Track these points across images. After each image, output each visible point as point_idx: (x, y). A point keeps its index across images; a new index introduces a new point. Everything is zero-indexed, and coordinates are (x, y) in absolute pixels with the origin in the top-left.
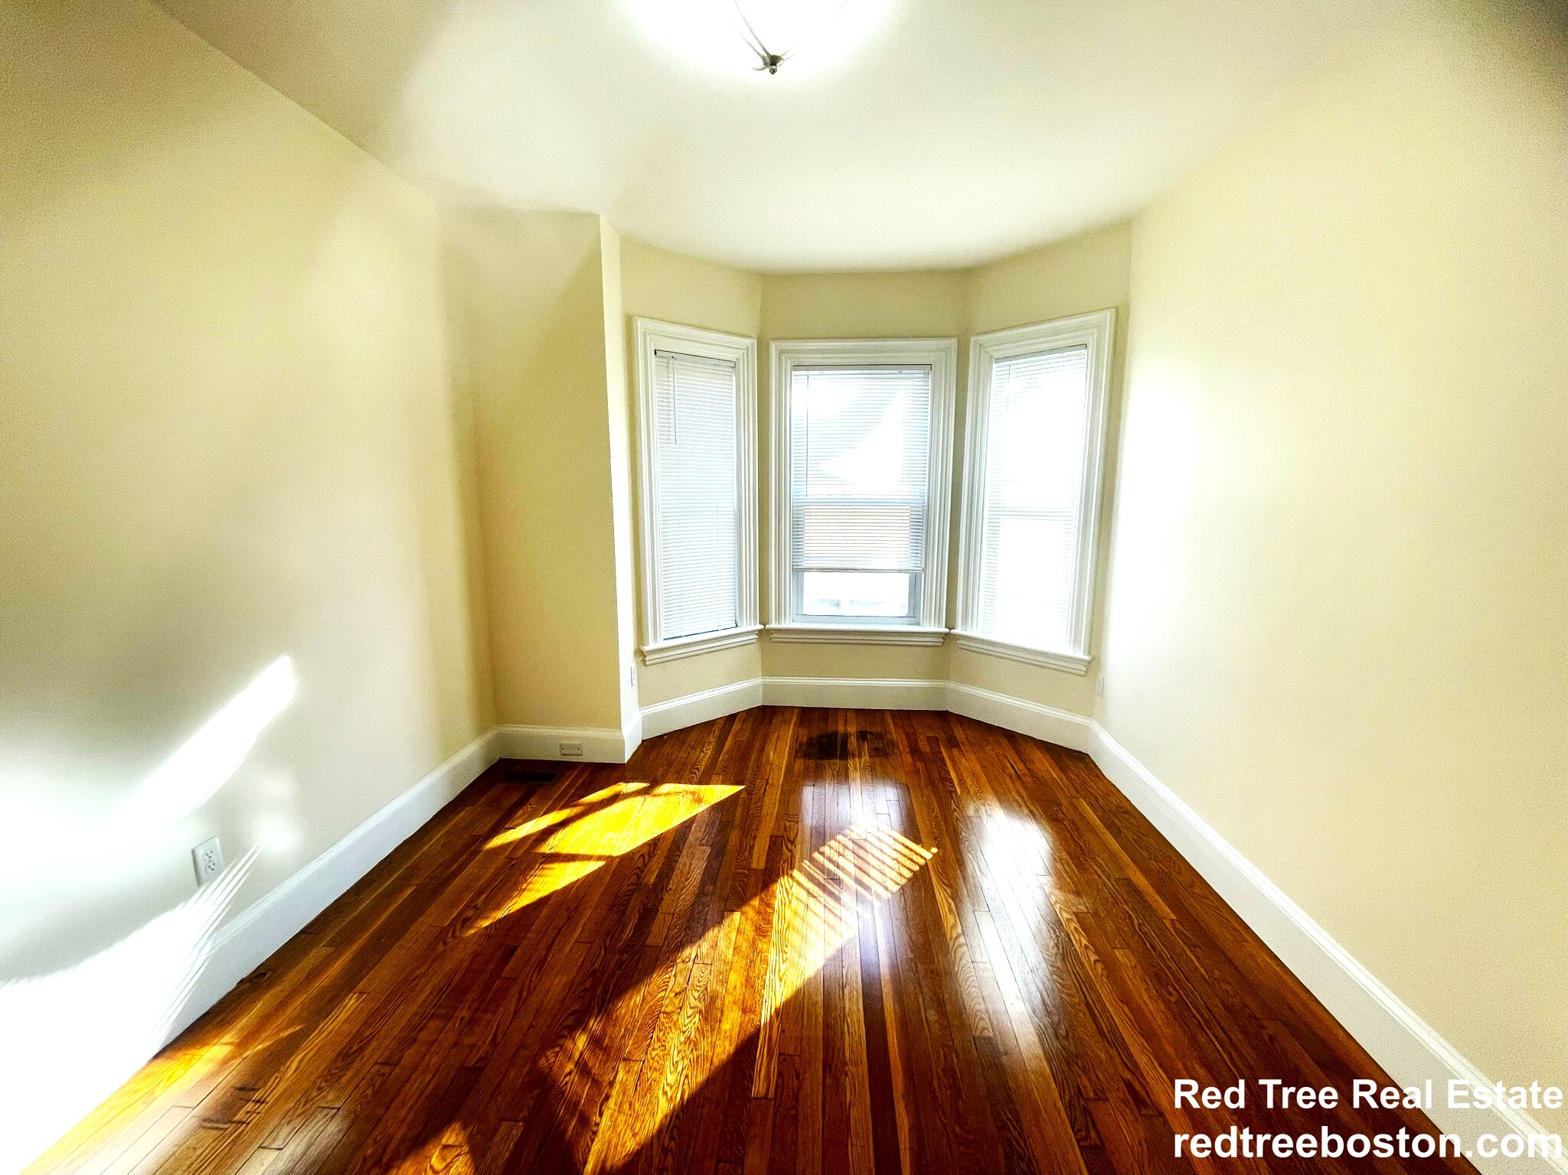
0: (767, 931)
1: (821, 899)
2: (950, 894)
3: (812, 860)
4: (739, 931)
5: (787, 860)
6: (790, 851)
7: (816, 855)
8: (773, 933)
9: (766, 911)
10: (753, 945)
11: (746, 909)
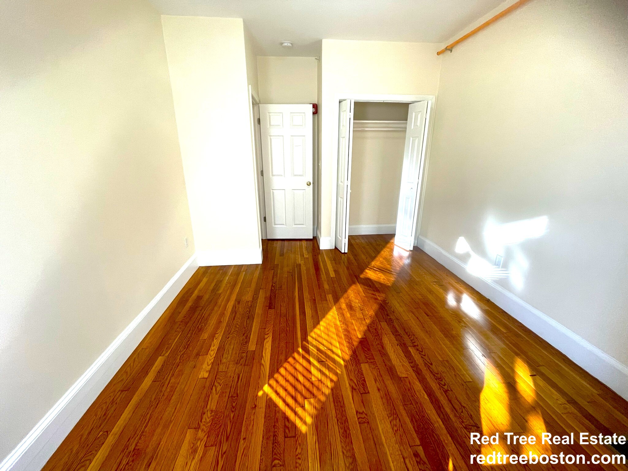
0: (344, 331)
1: (325, 348)
2: (263, 359)
3: (336, 374)
4: (355, 330)
5: (350, 372)
6: (351, 380)
7: (334, 378)
8: (341, 331)
9: (348, 340)
10: (347, 326)
11: (358, 340)
